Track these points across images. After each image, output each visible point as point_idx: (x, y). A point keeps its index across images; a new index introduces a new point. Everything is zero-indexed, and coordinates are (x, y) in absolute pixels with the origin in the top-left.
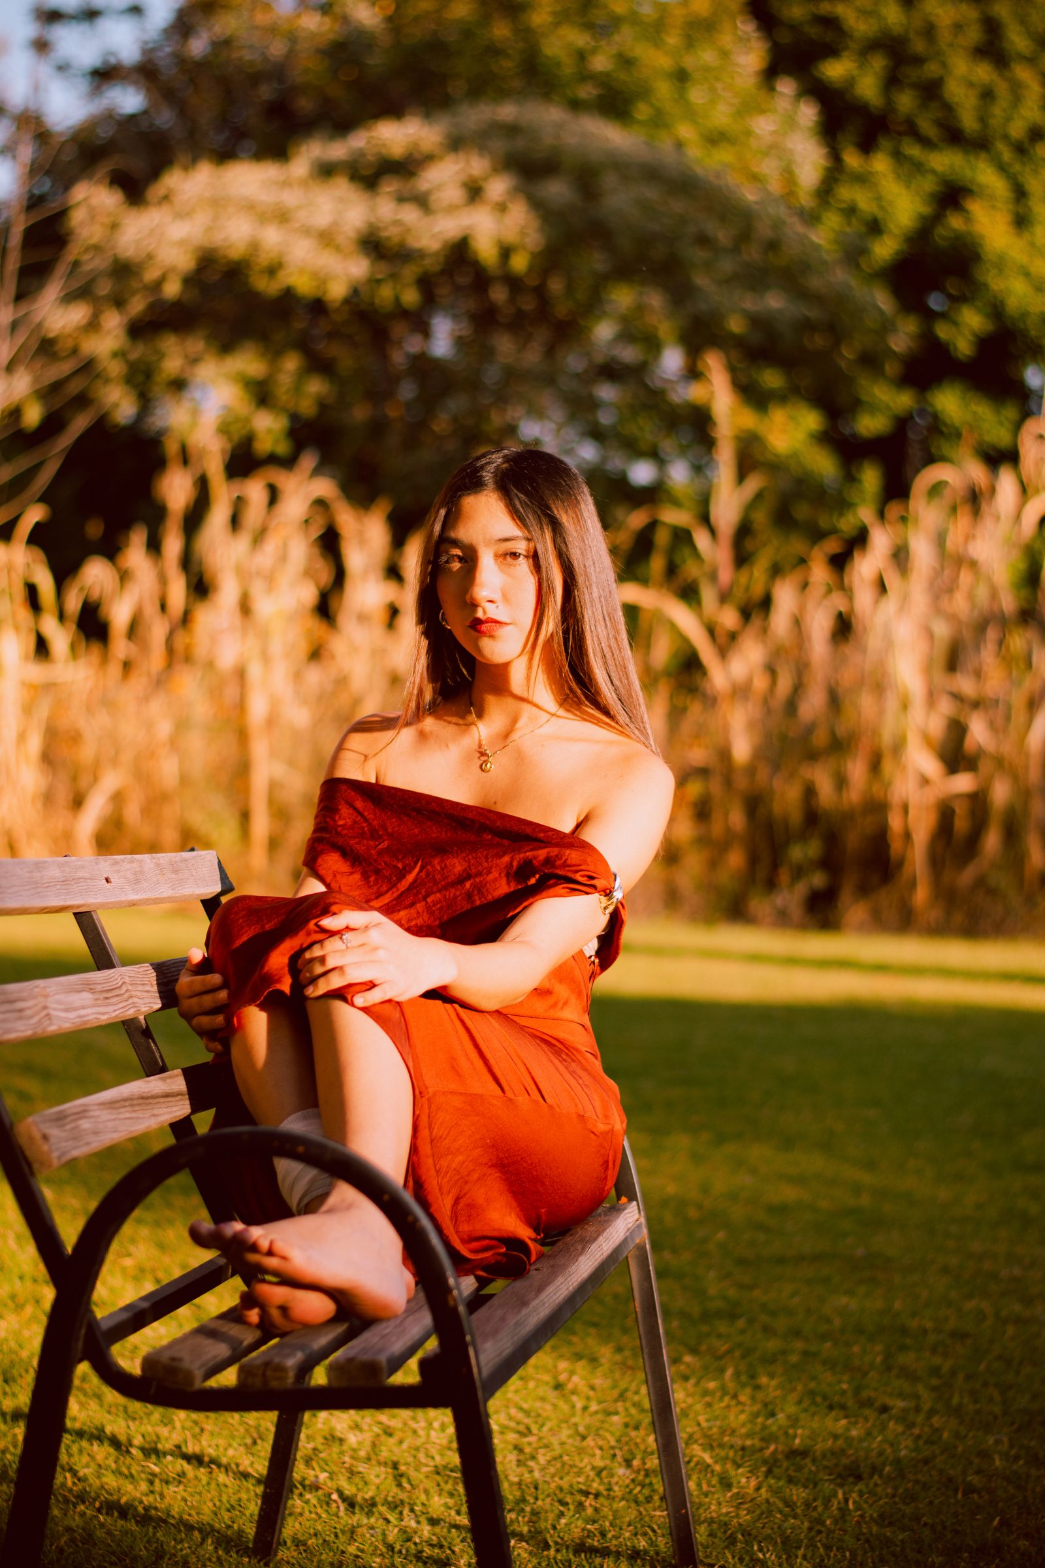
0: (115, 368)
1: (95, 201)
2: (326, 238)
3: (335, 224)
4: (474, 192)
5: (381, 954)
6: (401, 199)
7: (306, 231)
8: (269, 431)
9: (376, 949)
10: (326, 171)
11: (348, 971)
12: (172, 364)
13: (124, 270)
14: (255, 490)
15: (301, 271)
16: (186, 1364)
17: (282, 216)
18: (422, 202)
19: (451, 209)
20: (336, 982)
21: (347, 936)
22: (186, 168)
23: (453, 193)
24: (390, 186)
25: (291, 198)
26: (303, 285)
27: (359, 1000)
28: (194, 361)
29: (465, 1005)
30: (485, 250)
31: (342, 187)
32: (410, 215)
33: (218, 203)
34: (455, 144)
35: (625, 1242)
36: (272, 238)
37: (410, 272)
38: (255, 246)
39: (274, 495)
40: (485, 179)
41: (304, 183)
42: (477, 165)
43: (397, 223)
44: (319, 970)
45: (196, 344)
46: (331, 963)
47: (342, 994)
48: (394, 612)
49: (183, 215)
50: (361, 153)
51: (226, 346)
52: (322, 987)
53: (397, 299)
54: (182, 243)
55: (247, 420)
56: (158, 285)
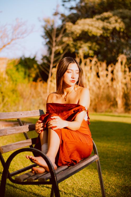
0: (72, 45)
1: (69, 25)
2: (98, 28)
3: (99, 26)
4: (116, 21)
5: (57, 123)
6: (107, 22)
7: (95, 27)
8: (91, 53)
9: (57, 122)
10: (98, 19)
11: (53, 125)
12: (79, 45)
13: (72, 33)
14: (88, 60)
15: (95, 32)
16: (20, 179)
17: (92, 25)
18: (110, 23)
19: (113, 23)
20: (51, 126)
21: (54, 120)
22: (80, 20)
23: (114, 21)
24: (106, 21)
25: (93, 23)
26: (95, 34)
27: (54, 129)
28: (81, 44)
29: (70, 130)
30: (118, 28)
31: (100, 21)
32: (108, 24)
33: (84, 24)
34: (114, 15)
35: (94, 160)
36: (91, 28)
37: (109, 32)
38: (89, 29)
39: (91, 61)
40: (118, 19)
41: (95, 21)
42: (117, 18)
43: (107, 25)
44: (50, 124)
45: (82, 42)
46: (51, 124)
47: (51, 128)
48: (107, 75)
49: (80, 26)
50: (102, 17)
51: (86, 42)
52: (50, 127)
53: (107, 35)
54: (80, 29)
55: (89, 52)
56: (76, 35)
